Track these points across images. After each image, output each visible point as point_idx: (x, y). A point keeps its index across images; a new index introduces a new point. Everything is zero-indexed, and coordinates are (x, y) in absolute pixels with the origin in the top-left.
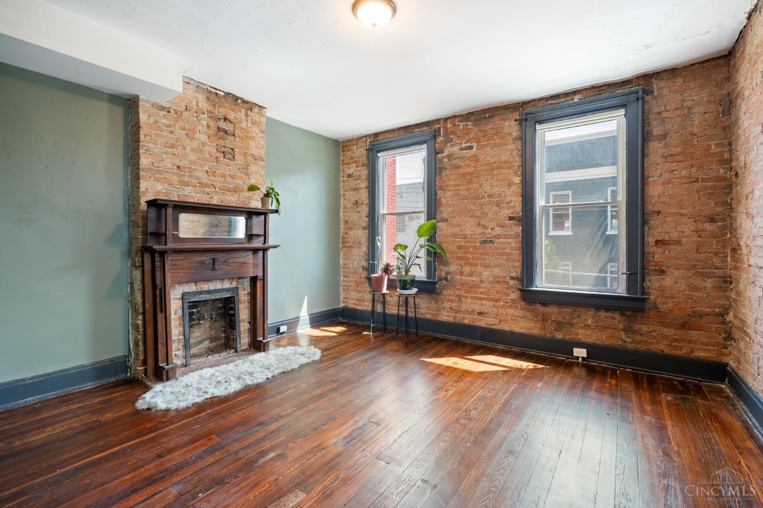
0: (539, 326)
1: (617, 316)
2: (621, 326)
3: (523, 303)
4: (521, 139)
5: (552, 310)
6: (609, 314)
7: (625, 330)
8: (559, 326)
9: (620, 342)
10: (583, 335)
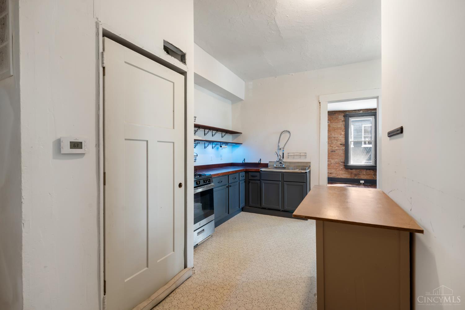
0: (350, 175)
1: (372, 171)
2: (373, 174)
3: (345, 169)
4: (344, 121)
5: (354, 171)
6: (370, 171)
7: (374, 175)
8: (356, 175)
9: (373, 178)
10: (362, 177)
